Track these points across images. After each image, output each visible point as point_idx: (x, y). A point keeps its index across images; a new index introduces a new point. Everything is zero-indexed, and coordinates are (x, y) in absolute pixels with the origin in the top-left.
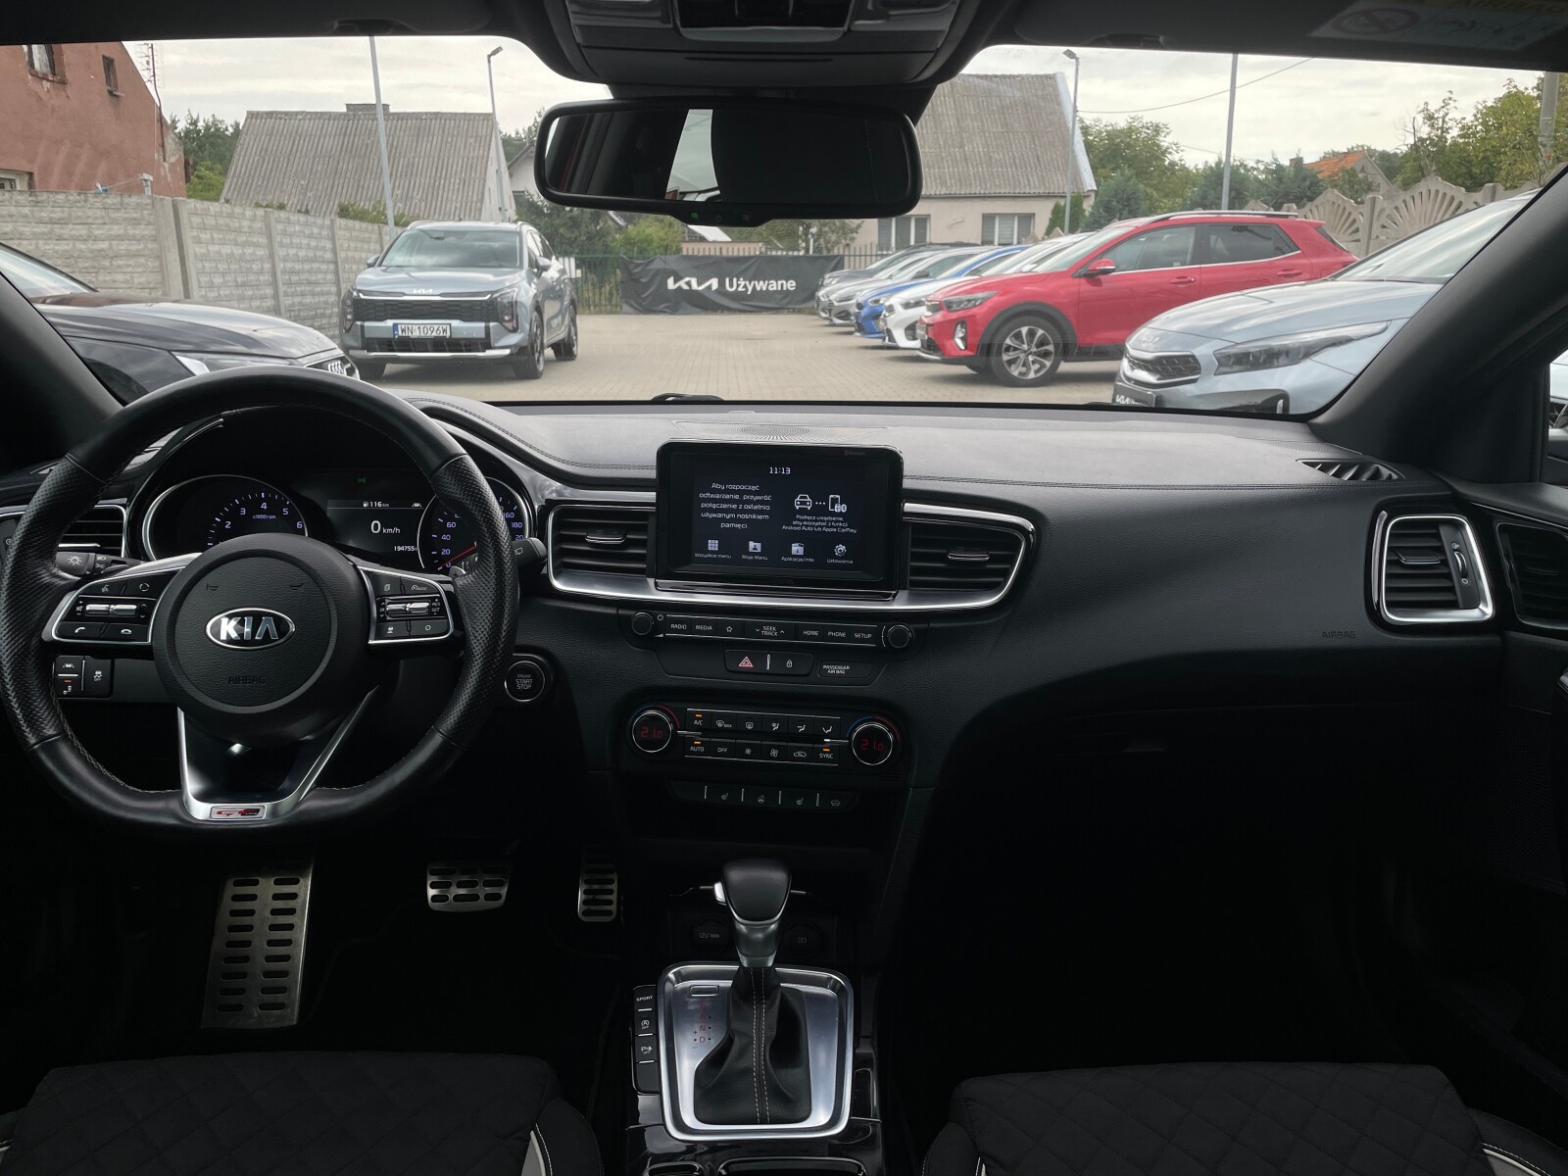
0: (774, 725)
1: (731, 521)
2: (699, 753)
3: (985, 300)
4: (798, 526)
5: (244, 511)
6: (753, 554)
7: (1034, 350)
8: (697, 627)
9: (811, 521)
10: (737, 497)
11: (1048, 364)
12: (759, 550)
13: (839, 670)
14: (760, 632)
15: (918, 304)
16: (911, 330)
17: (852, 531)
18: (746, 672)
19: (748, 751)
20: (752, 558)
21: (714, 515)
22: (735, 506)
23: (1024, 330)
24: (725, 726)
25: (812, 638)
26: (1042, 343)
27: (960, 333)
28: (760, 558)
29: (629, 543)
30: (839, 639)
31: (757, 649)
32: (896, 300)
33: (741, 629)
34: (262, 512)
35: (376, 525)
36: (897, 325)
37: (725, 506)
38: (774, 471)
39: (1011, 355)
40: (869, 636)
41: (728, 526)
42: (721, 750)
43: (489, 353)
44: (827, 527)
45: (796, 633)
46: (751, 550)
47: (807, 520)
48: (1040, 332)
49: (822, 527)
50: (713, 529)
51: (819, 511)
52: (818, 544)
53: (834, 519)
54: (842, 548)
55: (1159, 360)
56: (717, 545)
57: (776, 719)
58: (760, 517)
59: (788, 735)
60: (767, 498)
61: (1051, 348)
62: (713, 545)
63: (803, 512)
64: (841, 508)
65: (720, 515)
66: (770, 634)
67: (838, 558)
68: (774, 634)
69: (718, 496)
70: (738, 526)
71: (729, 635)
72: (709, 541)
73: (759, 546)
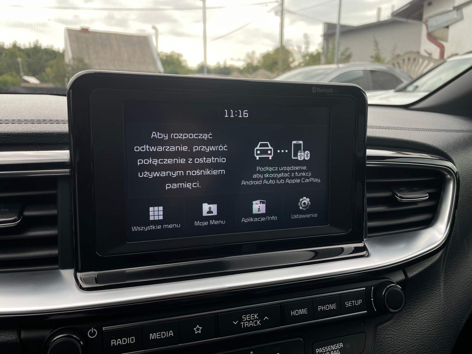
1: (179, 179)
4: (259, 179)
6: (208, 219)
8: (152, 336)
9: (273, 172)
10: (185, 148)
12: (215, 213)
13: (333, 349)
14: (239, 324)
17: (316, 180)
20: (206, 223)
21: (157, 174)
22: (182, 161)
25: (302, 318)
28: (216, 223)
30: (330, 313)
31: (236, 347)
33: (213, 326)
37: (169, 161)
38: (229, 114)
40: (360, 302)
41: (175, 186)
44: (290, 178)
46: (205, 214)
47: (268, 172)
49: (284, 178)
51: (279, 161)
53: (297, 168)
54: (306, 200)
56: (161, 213)
58: (215, 172)
60: (223, 148)
63: (264, 162)
64: (304, 155)
65: (164, 174)
66: (252, 324)
67: (302, 212)
68: (256, 323)
69: (160, 149)
70: (189, 185)
71: (199, 337)
72: (151, 209)
73: (214, 208)
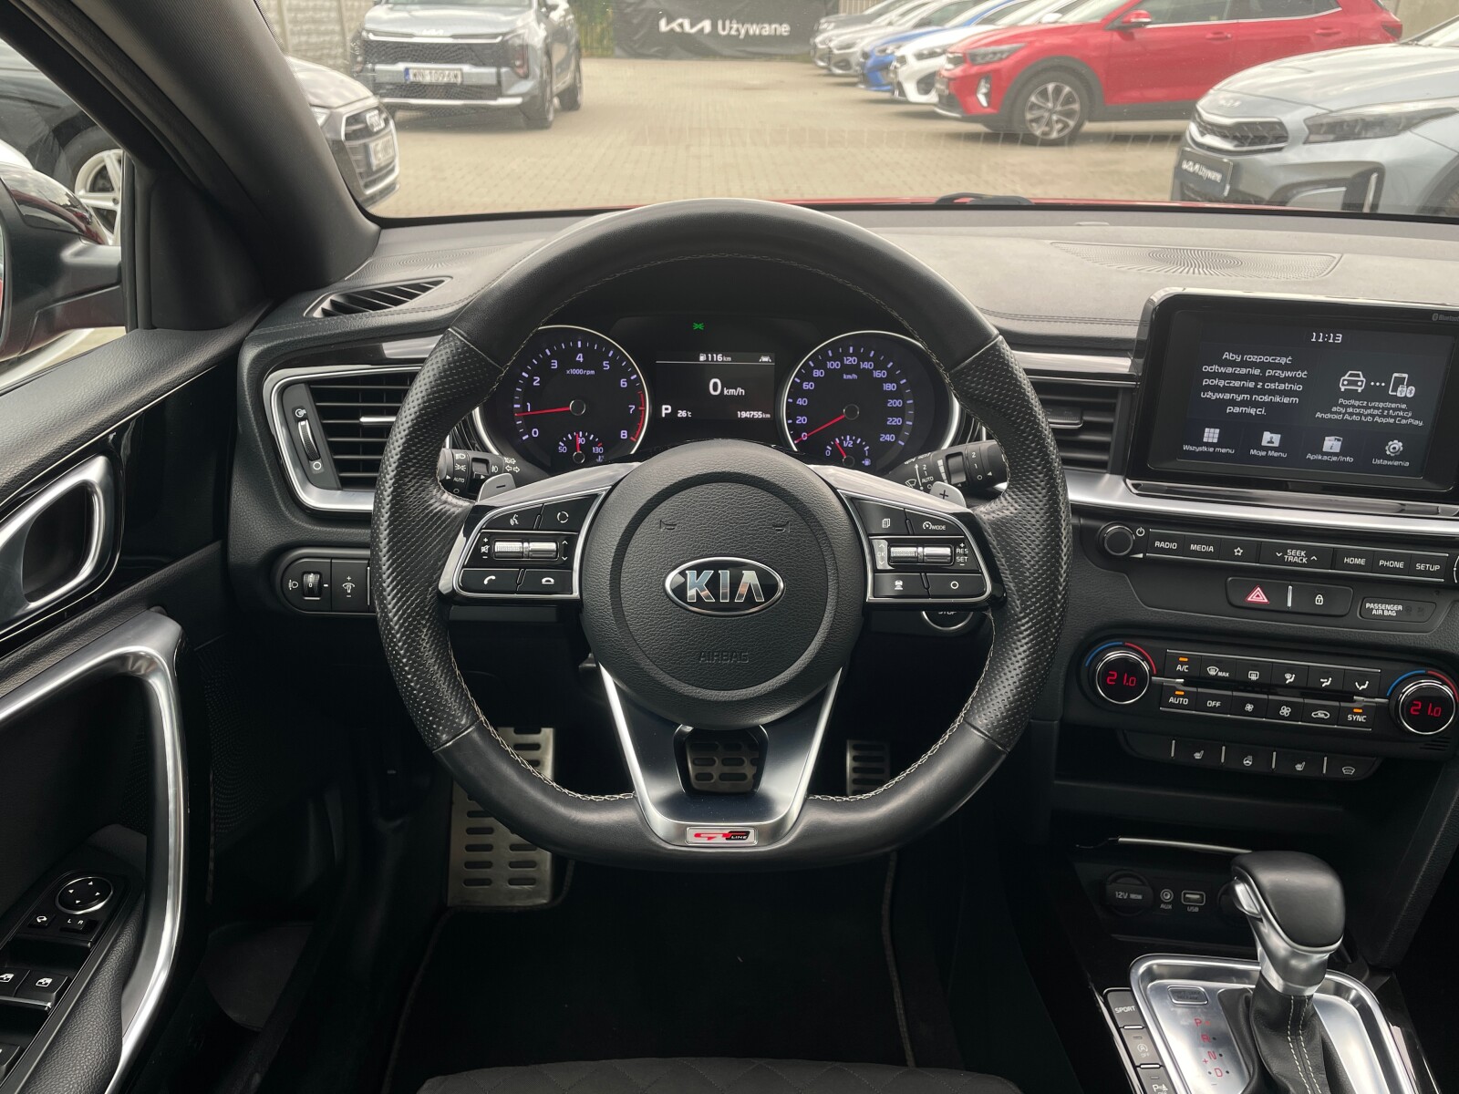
0: (1288, 676)
1: (1243, 403)
2: (1180, 706)
3: (1012, 52)
4: (1340, 413)
5: (555, 365)
6: (1266, 449)
7: (1059, 108)
8: (1193, 547)
9: (1359, 407)
10: (1257, 372)
11: (1072, 123)
12: (1276, 444)
13: (1390, 610)
14: (1282, 557)
15: (932, 54)
16: (926, 83)
17: (1417, 422)
18: (1257, 608)
19: (1249, 707)
20: (1264, 453)
21: (1220, 396)
22: (1251, 385)
23: (1051, 87)
24: (1220, 674)
25: (1356, 567)
26: (1069, 100)
27: (983, 89)
28: (1276, 454)
29: (1088, 427)
30: (1395, 571)
31: (1275, 578)
32: (908, 50)
33: (1256, 552)
34: (578, 365)
35: (715, 384)
36: (908, 78)
37: (1237, 384)
38: (1318, 337)
39: (1036, 113)
40: (1437, 567)
41: (1237, 410)
42: (1211, 704)
43: (501, 101)
44: (1381, 416)
45: (1334, 559)
46: (1264, 443)
47: (1354, 406)
48: (1067, 89)
49: (1373, 416)
50: (1214, 413)
51: (1370, 395)
52: (1364, 440)
53: (1393, 406)
54: (1397, 445)
55: (1239, 126)
56: (1217, 436)
57: (1291, 669)
58: (1286, 400)
59: (1308, 689)
60: (1302, 374)
61: (1076, 106)
62: (1211, 435)
63: (1350, 394)
64: (1407, 391)
65: (1228, 396)
66: (1296, 559)
67: (1389, 458)
68: (1302, 560)
69: (1230, 370)
70: (1252, 411)
71: (1238, 558)
72: (1207, 430)
73: (1276, 438)
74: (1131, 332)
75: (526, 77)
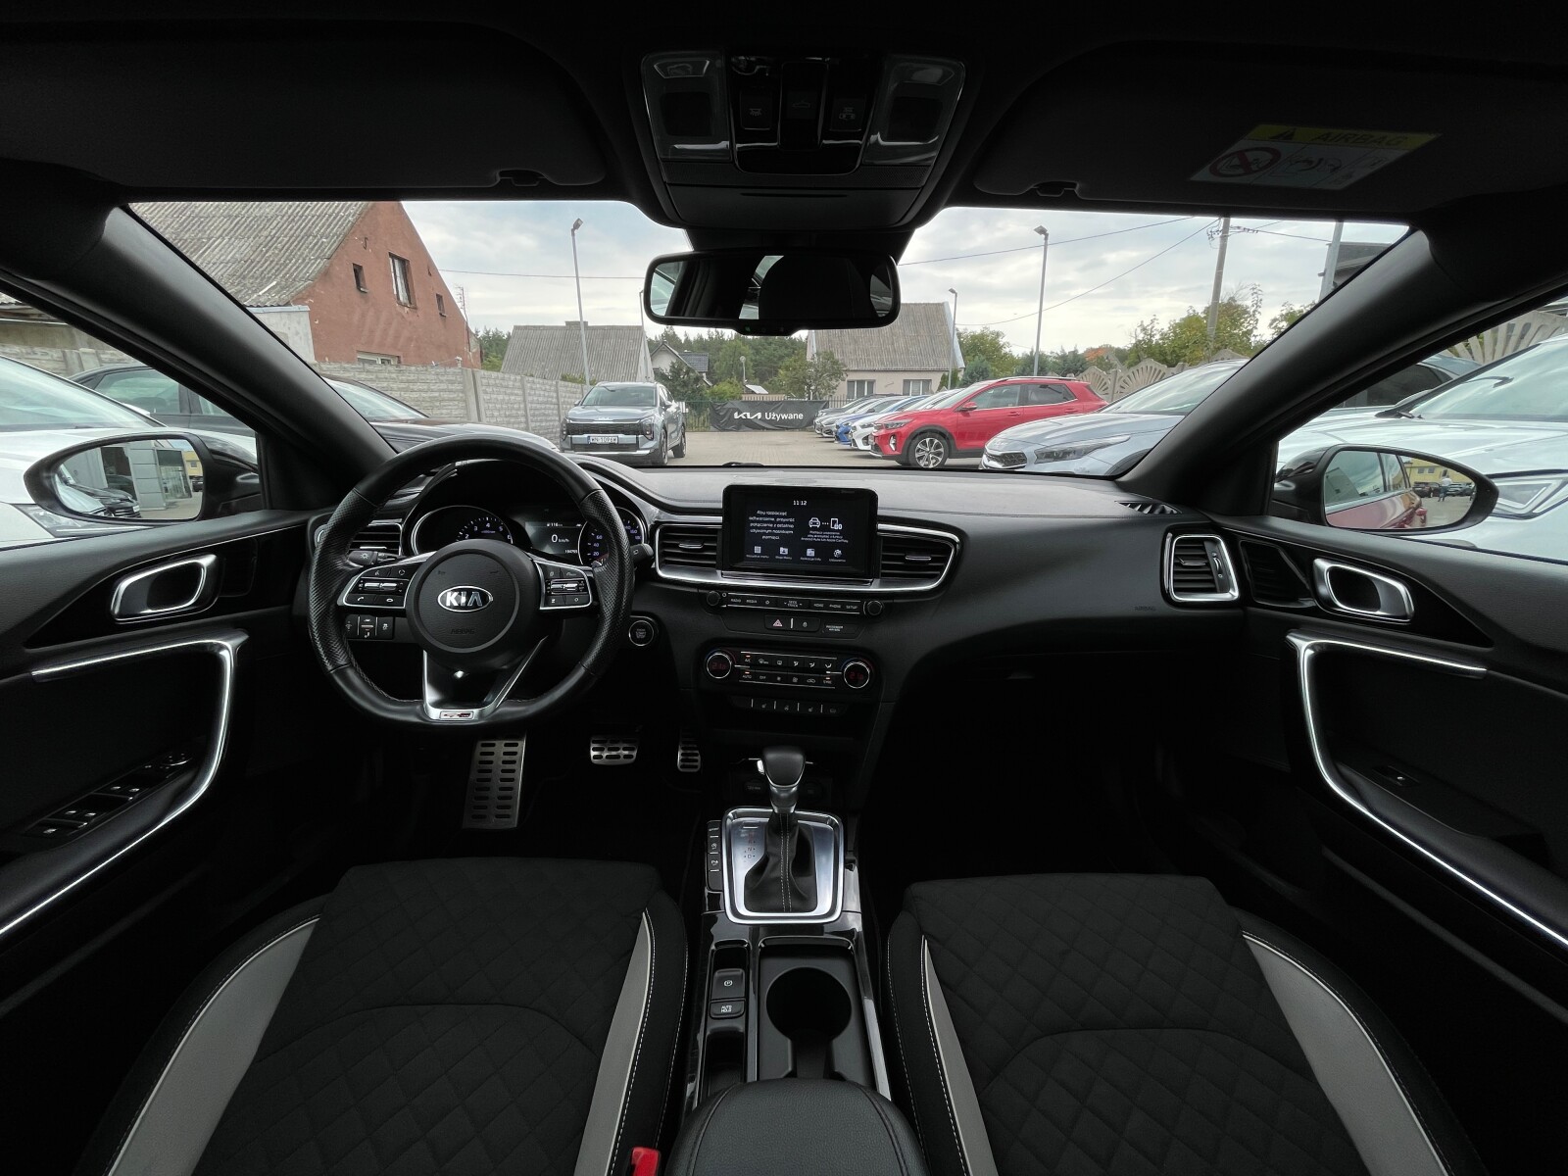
0: (795, 662)
1: (769, 534)
2: (748, 679)
3: (906, 424)
4: (811, 538)
5: (476, 529)
6: (783, 555)
7: (933, 451)
8: (747, 601)
9: (819, 535)
10: (773, 519)
11: (940, 459)
12: (786, 553)
13: (837, 628)
14: (787, 604)
15: (870, 426)
16: (866, 439)
17: (845, 541)
18: (778, 629)
19: (779, 679)
20: (782, 558)
21: (759, 531)
22: (771, 525)
23: (928, 440)
24: (765, 662)
25: (820, 608)
26: (938, 446)
27: (892, 441)
28: (787, 558)
29: (705, 549)
30: (837, 609)
31: (784, 616)
32: (857, 424)
33: (775, 603)
34: (487, 529)
35: (554, 537)
36: (858, 437)
37: (765, 525)
38: (796, 503)
39: (921, 454)
40: (856, 607)
41: (767, 537)
42: (762, 678)
43: (638, 452)
44: (829, 538)
45: (810, 605)
46: (781, 553)
47: (817, 534)
48: (936, 441)
49: (826, 538)
50: (757, 540)
51: (824, 528)
52: (824, 549)
53: (834, 533)
54: (838, 552)
55: (1004, 456)
56: (760, 550)
57: (796, 659)
58: (787, 532)
59: (804, 669)
60: (792, 520)
61: (942, 450)
62: (758, 549)
63: (815, 529)
64: (838, 527)
65: (762, 531)
66: (792, 605)
67: (836, 558)
68: (795, 605)
69: (761, 519)
70: (774, 538)
71: (768, 606)
72: (755, 547)
73: (786, 550)
74: (720, 505)
75: (652, 439)
